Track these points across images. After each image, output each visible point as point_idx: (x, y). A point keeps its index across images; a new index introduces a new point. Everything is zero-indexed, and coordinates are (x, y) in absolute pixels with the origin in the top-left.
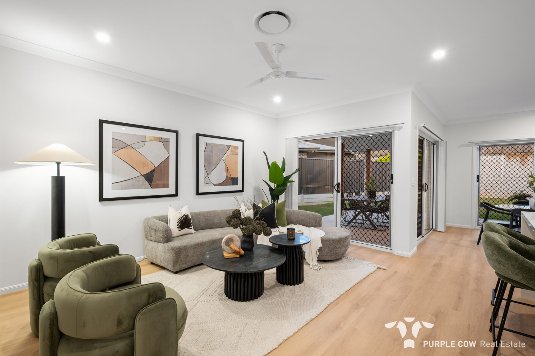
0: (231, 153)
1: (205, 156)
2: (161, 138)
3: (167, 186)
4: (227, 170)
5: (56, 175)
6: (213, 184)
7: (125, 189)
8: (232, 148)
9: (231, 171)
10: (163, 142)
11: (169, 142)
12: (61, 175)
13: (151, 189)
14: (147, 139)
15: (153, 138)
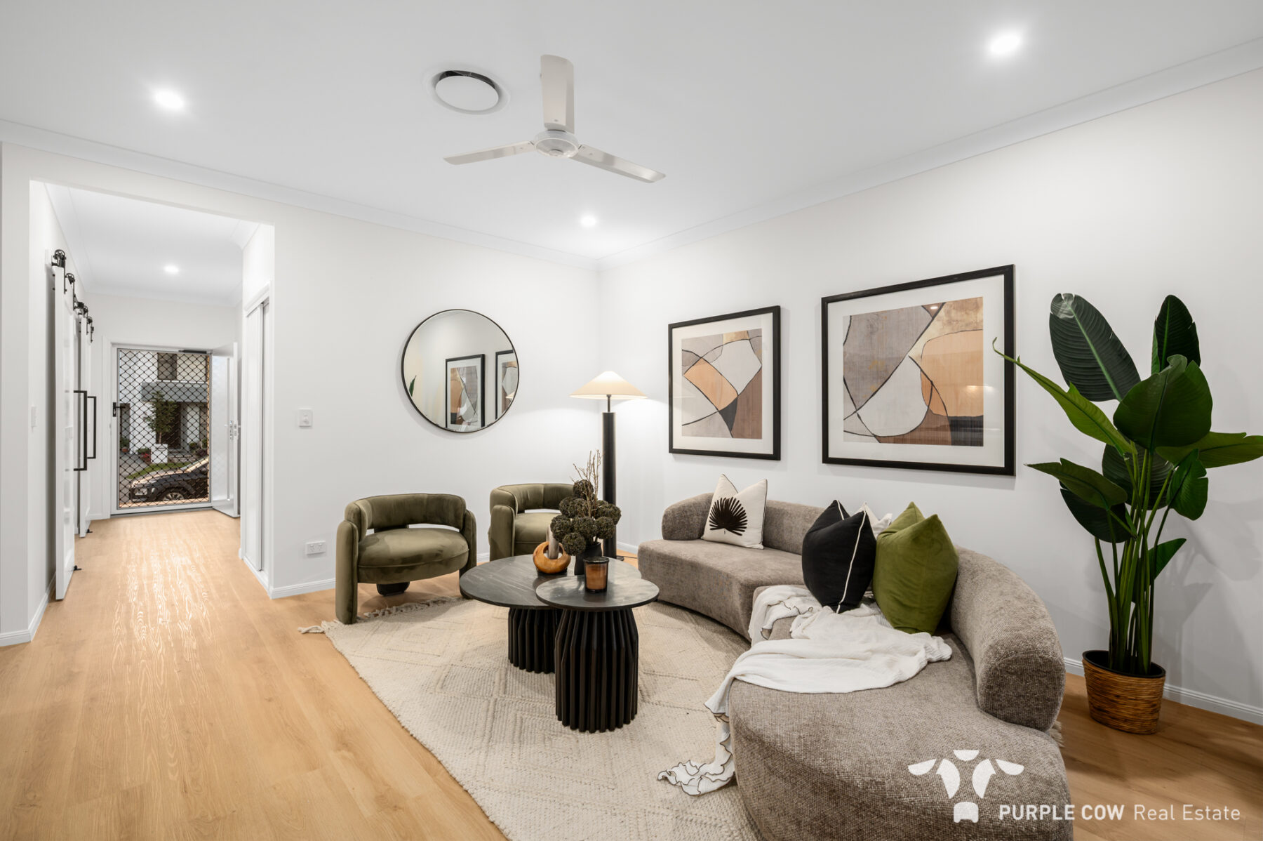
0: (947, 330)
1: (848, 355)
2: (748, 332)
3: (757, 434)
4: (930, 388)
5: (606, 411)
6: (875, 436)
7: (696, 436)
8: (948, 313)
9: (945, 394)
10: (750, 340)
11: (761, 336)
12: (611, 411)
13: (732, 439)
14: (725, 341)
15: (734, 336)
